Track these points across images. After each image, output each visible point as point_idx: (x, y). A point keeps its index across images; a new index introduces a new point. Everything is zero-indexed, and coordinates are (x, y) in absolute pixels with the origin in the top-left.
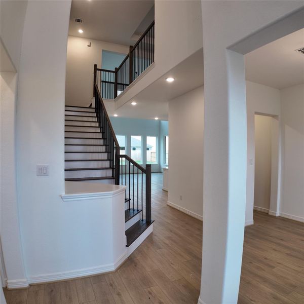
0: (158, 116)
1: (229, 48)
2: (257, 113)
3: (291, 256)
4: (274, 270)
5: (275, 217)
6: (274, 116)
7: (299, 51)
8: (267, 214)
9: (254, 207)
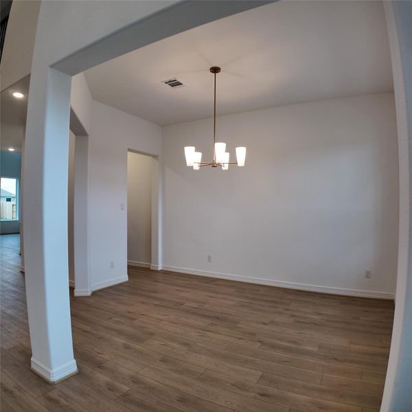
0: (13, 147)
1: (52, 66)
2: (130, 150)
3: (160, 306)
4: (135, 322)
5: (157, 271)
6: (154, 156)
7: (166, 83)
8: (148, 270)
9: (128, 262)
